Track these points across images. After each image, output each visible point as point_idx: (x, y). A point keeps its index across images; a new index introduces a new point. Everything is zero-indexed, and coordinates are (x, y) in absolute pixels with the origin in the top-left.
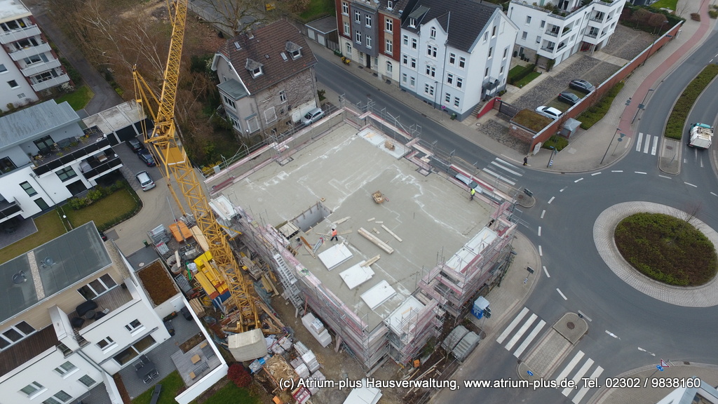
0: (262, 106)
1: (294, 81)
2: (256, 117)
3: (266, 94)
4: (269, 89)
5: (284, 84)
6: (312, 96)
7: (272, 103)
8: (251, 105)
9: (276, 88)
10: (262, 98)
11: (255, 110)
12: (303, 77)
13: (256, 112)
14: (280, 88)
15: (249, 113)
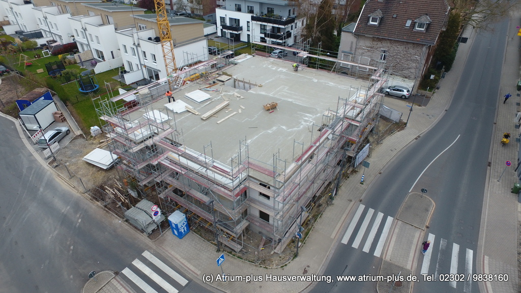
0: (361, 51)
1: (401, 48)
2: (351, 55)
3: (368, 43)
4: (374, 39)
5: (389, 44)
6: (413, 77)
7: (369, 54)
8: (352, 43)
9: (379, 43)
10: (364, 43)
11: (354, 49)
12: (411, 51)
13: (353, 52)
14: (385, 46)
15: (348, 50)
